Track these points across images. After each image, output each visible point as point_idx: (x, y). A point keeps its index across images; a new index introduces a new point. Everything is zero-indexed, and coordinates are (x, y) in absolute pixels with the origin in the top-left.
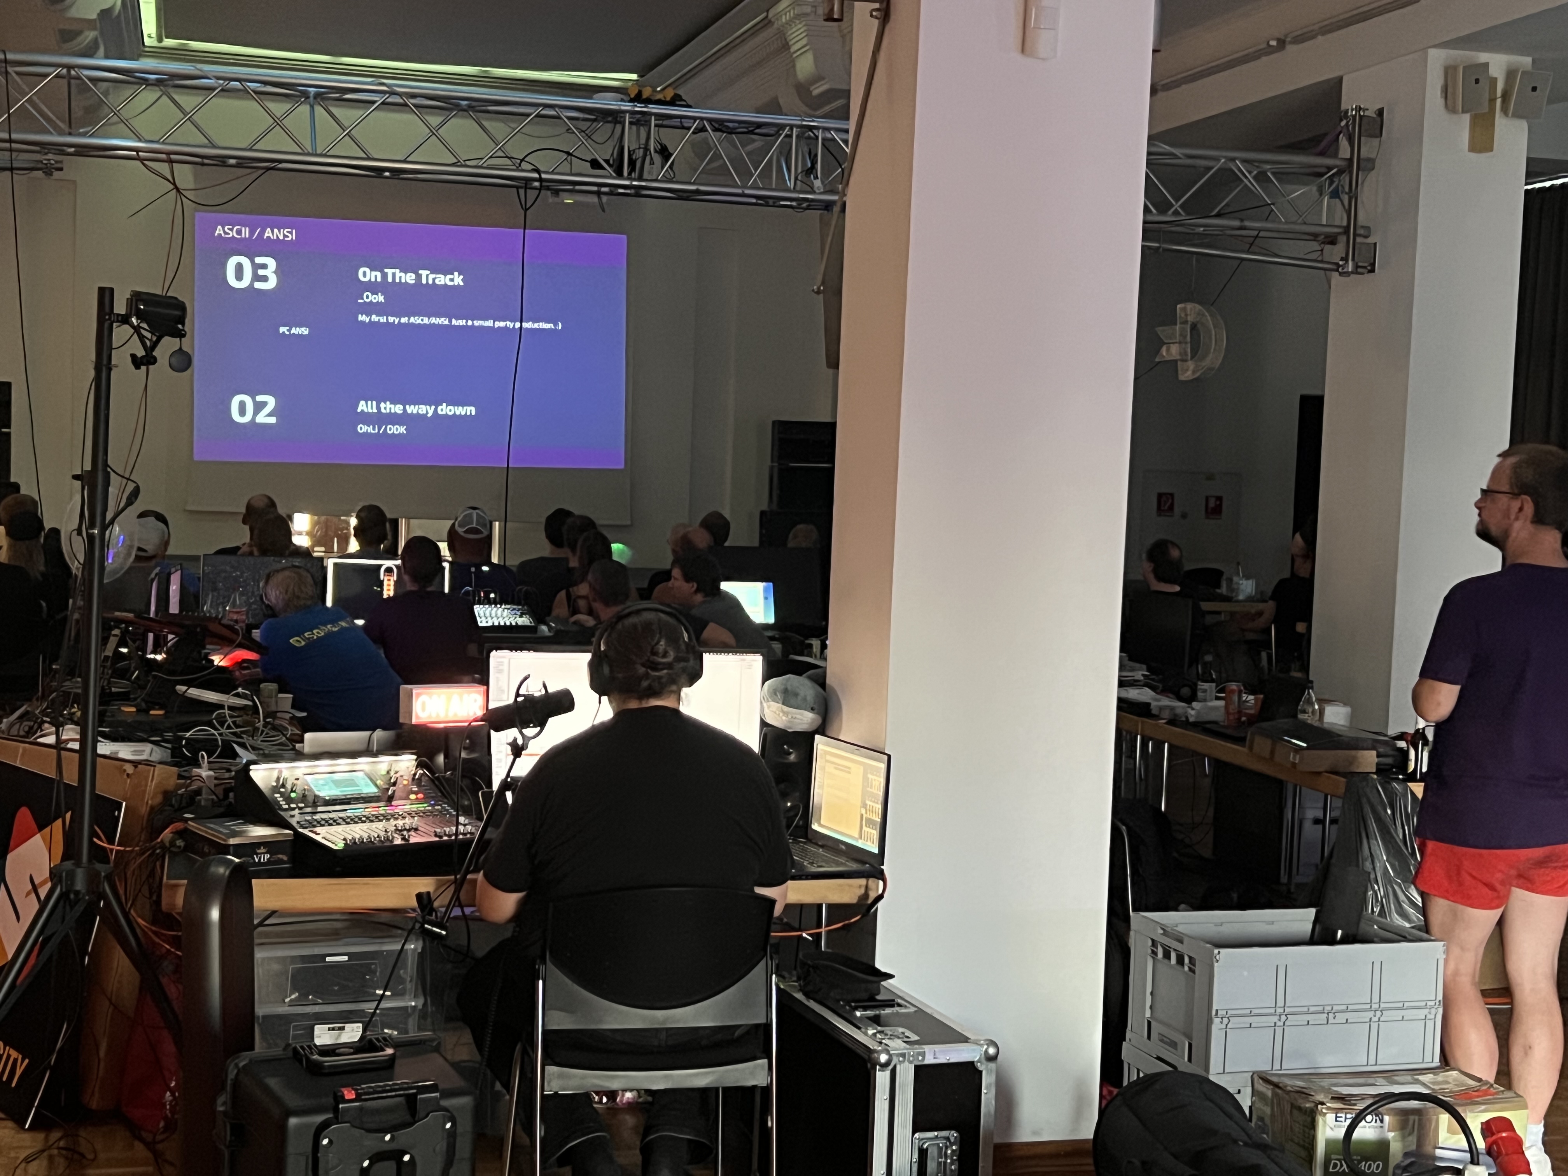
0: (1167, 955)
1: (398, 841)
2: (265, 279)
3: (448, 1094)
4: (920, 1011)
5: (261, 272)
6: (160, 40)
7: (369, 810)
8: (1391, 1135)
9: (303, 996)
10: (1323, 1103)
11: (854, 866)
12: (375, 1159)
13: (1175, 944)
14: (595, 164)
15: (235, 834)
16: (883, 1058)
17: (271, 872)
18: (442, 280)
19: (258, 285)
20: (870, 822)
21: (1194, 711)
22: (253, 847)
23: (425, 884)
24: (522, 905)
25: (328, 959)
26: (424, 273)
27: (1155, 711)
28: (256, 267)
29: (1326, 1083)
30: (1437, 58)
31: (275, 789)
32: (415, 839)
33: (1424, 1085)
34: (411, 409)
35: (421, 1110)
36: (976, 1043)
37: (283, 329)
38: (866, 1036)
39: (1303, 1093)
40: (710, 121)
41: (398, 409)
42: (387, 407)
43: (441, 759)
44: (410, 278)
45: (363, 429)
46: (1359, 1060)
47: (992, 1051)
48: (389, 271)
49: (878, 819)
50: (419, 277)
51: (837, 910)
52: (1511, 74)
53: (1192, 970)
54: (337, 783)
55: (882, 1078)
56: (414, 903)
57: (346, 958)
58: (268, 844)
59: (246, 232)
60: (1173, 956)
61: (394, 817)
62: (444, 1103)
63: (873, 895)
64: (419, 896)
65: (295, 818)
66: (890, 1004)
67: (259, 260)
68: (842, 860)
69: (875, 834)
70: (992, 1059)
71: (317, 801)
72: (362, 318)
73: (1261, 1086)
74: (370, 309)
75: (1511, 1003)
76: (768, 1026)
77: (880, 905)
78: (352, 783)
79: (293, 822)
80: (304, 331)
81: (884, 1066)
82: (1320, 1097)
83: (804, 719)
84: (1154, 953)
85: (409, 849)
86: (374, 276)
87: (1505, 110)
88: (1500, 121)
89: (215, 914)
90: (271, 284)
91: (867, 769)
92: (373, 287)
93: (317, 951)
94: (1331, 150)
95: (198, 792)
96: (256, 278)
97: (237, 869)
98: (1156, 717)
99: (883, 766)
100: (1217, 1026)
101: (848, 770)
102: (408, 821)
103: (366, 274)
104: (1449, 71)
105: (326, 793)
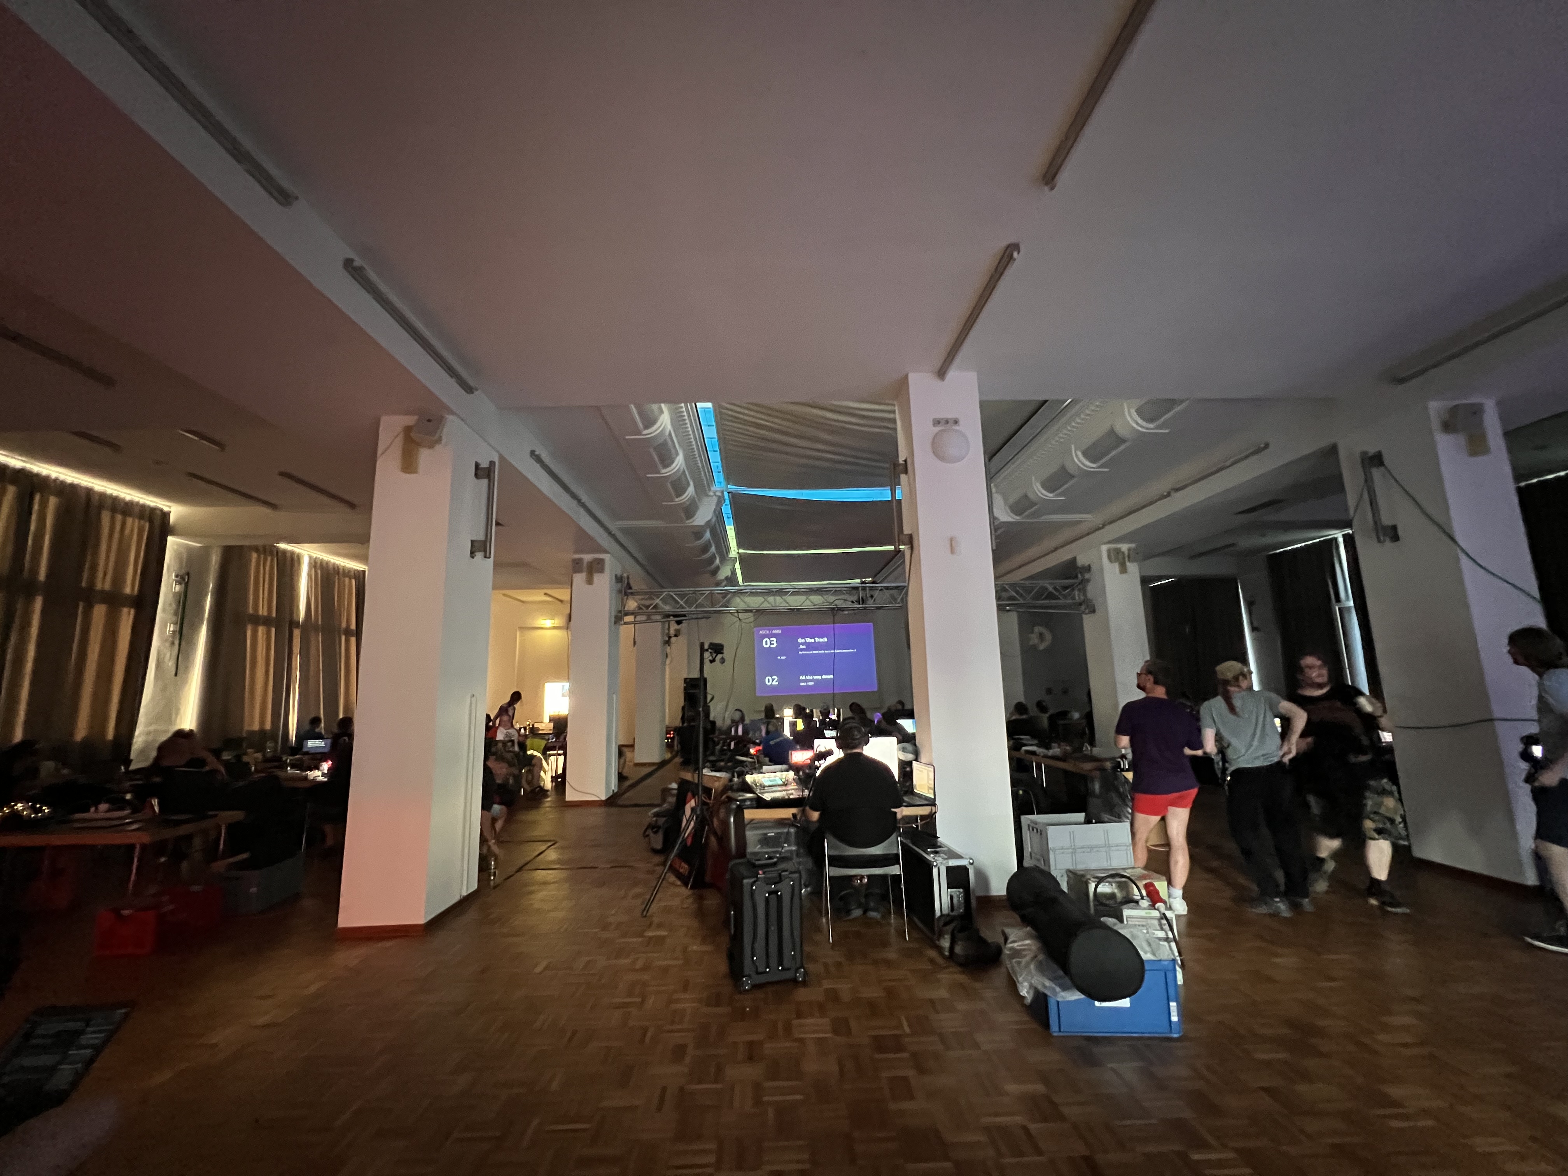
0: (1033, 830)
1: (787, 797)
2: (773, 644)
3: (792, 873)
4: (949, 849)
5: (772, 642)
6: (743, 583)
7: (780, 788)
8: (1116, 891)
9: (762, 847)
10: (1090, 879)
11: (926, 802)
12: (770, 893)
13: (1034, 826)
14: (853, 602)
15: (740, 796)
16: (935, 864)
17: (751, 807)
18: (821, 640)
19: (772, 646)
20: (931, 788)
21: (1051, 752)
22: (745, 800)
23: (794, 810)
24: (821, 816)
25: (769, 834)
26: (816, 639)
27: (1038, 754)
28: (770, 641)
29: (1092, 873)
30: (1104, 548)
31: (752, 783)
32: (792, 797)
33: (1128, 873)
34: (815, 677)
35: (783, 878)
36: (966, 859)
37: (779, 658)
38: (930, 857)
39: (1083, 876)
40: (884, 587)
41: (811, 678)
42: (808, 677)
43: (801, 773)
44: (812, 640)
45: (802, 684)
46: (1105, 865)
47: (971, 861)
48: (806, 639)
49: (933, 787)
50: (815, 640)
51: (923, 817)
52: (1129, 550)
53: (1041, 834)
54: (771, 781)
55: (935, 871)
56: (791, 816)
57: (773, 834)
58: (750, 799)
59: (768, 632)
60: (1035, 830)
61: (787, 790)
62: (790, 876)
63: (933, 811)
64: (793, 814)
65: (758, 791)
66: (940, 847)
67: (771, 639)
68: (923, 801)
69: (932, 792)
70: (972, 864)
71: (764, 787)
72: (800, 653)
73: (1070, 874)
74: (802, 650)
75: (1170, 848)
76: (898, 855)
77: (937, 815)
78: (775, 780)
79: (757, 792)
80: (784, 658)
81: (935, 866)
82: (1088, 877)
83: (910, 757)
84: (1029, 829)
85: (790, 800)
86: (803, 641)
87: (1129, 561)
88: (1128, 564)
89: (732, 820)
90: (775, 645)
91: (928, 771)
92: (802, 644)
93: (765, 831)
94: (1076, 577)
95: (733, 785)
96: (771, 644)
97: (738, 806)
98: (1038, 755)
99: (933, 770)
100: (1051, 852)
101: (922, 771)
102: (790, 792)
103: (800, 640)
104: (1109, 551)
105: (767, 784)
